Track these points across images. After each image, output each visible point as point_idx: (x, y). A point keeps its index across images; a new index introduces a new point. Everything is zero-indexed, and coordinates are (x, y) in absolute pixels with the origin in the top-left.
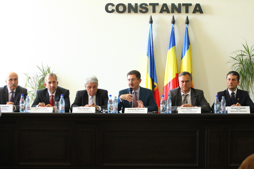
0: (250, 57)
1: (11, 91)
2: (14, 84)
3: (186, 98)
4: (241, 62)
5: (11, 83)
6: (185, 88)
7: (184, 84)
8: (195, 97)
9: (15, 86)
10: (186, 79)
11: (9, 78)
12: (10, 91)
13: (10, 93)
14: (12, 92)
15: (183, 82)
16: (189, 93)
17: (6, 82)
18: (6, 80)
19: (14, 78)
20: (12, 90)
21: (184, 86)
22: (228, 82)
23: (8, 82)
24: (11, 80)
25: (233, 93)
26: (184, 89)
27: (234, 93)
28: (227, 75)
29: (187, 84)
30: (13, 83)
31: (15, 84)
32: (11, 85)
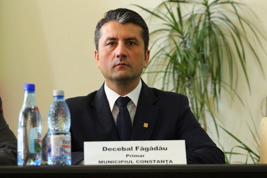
0: (208, 7)
4: (176, 23)
22: (108, 54)
25: (123, 102)
27: (128, 100)
28: (99, 26)
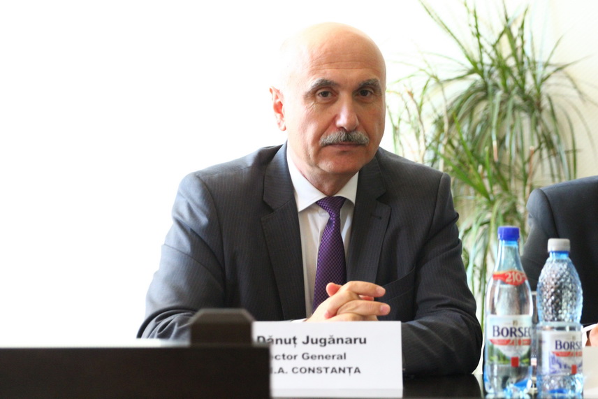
1: (318, 196)
2: (348, 132)
5: (327, 117)
9: (358, 144)
11: (314, 71)
12: (306, 195)
13: (309, 209)
14: (332, 203)
17: (278, 108)
18: (277, 93)
19: (355, 75)
20: (331, 183)
23: (297, 109)
24: (325, 92)
30: (343, 121)
31: (360, 135)
32: (317, 138)
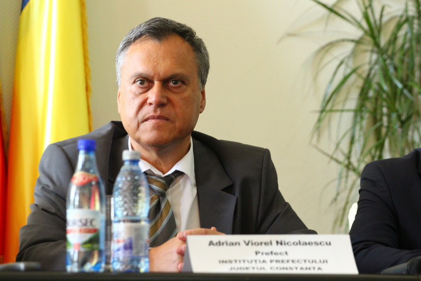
3: (162, 195)
6: (157, 128)
7: (152, 95)
8: (229, 189)
10: (164, 67)
15: (145, 81)
16: (186, 165)
21: (148, 110)
26: (148, 132)
29: (169, 100)
